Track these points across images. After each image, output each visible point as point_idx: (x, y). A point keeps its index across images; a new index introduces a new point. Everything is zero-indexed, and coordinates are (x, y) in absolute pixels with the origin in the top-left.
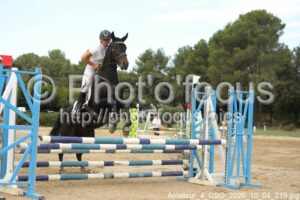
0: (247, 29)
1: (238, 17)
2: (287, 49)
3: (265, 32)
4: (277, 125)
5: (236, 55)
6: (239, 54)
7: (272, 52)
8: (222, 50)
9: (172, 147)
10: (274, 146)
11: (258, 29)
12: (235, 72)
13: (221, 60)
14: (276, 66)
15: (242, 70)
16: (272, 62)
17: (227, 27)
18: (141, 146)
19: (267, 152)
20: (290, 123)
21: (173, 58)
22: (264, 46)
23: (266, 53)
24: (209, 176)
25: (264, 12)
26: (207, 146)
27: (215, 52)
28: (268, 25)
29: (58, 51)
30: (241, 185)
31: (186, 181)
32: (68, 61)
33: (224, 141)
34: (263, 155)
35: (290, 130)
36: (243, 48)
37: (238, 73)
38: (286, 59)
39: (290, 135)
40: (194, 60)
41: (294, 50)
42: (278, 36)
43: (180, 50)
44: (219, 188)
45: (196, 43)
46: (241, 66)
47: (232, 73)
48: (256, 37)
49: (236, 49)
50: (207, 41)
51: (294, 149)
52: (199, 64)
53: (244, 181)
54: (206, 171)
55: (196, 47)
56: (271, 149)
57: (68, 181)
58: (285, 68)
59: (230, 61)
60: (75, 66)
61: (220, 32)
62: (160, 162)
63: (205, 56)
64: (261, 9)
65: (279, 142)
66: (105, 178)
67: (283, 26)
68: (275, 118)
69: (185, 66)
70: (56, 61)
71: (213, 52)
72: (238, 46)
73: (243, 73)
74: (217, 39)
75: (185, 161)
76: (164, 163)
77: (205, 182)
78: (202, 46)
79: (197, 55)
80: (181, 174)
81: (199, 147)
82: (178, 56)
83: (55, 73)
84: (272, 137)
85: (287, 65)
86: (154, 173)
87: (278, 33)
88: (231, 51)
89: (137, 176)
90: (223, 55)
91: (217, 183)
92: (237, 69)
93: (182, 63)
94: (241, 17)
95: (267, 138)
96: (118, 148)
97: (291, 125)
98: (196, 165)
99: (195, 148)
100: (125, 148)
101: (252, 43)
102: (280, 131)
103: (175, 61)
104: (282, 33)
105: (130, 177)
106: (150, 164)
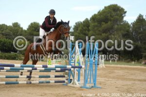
0: (108, 13)
1: (104, 8)
2: (128, 24)
3: (117, 15)
4: (122, 60)
5: (103, 26)
6: (104, 26)
7: (121, 25)
8: (96, 24)
9: (59, 69)
10: (117, 70)
11: (114, 14)
12: (103, 34)
13: (96, 28)
14: (122, 31)
15: (106, 33)
16: (120, 29)
17: (99, 12)
18: (44, 69)
19: (112, 72)
20: (128, 59)
21: (73, 27)
22: (117, 21)
23: (118, 25)
24: (77, 83)
25: (116, 5)
26: (76, 69)
27: (93, 24)
28: (118, 12)
29: (17, 23)
30: (92, 87)
31: (67, 85)
32: (22, 28)
33: (83, 66)
34: (110, 73)
35: (128, 62)
36: (106, 23)
37: (104, 35)
38: (127, 28)
39: (127, 65)
40: (83, 29)
41: (132, 24)
42: (123, 17)
43: (76, 23)
44: (81, 88)
45: (84, 20)
46: (105, 31)
47: (101, 35)
48: (112, 17)
49: (102, 23)
50: (89, 19)
51: (126, 71)
52: (85, 30)
53: (93, 86)
54: (76, 81)
55: (83, 22)
56: (116, 71)
57: (10, 85)
58: (126, 32)
59: (100, 29)
60: (25, 31)
61: (95, 15)
62: (54, 76)
63: (88, 26)
64: (115, 4)
65: (121, 68)
66: (27, 83)
67: (126, 12)
68: (122, 57)
69: (78, 31)
70: (16, 28)
71: (92, 24)
72: (104, 22)
73: (106, 35)
74: (94, 18)
75: (66, 76)
76: (56, 77)
77: (75, 86)
78: (86, 21)
79: (84, 26)
80: (64, 82)
81: (72, 69)
82: (75, 26)
83: (15, 34)
84: (119, 66)
85: (128, 31)
86: (51, 81)
87: (123, 15)
88: (100, 24)
89: (42, 83)
90: (97, 26)
91: (80, 86)
92: (103, 33)
93: (77, 30)
94: (105, 7)
95: (116, 66)
96: (33, 69)
97: (129, 60)
98: (71, 78)
99: (70, 70)
100: (36, 69)
101: (111, 20)
102: (123, 63)
103: (74, 29)
104: (125, 16)
105: (39, 83)
106: (49, 77)
